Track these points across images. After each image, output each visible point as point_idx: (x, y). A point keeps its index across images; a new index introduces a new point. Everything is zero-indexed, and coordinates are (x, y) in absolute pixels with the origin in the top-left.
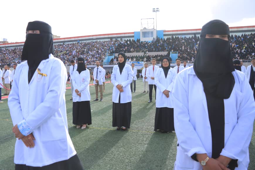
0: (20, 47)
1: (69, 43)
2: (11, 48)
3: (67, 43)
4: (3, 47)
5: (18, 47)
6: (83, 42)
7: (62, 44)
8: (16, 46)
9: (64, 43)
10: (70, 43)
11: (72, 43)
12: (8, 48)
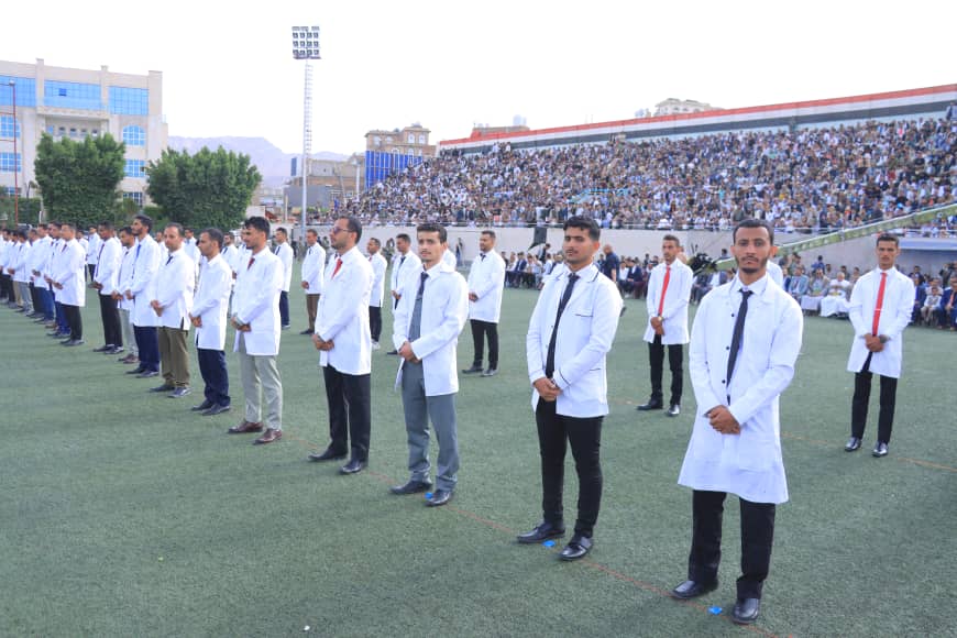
0: (592, 144)
1: (820, 126)
2: (556, 147)
3: (812, 127)
4: (526, 145)
5: (586, 145)
6: (898, 119)
7: (785, 128)
8: (577, 139)
9: (792, 128)
10: (828, 125)
11: (836, 125)
12: (547, 148)
